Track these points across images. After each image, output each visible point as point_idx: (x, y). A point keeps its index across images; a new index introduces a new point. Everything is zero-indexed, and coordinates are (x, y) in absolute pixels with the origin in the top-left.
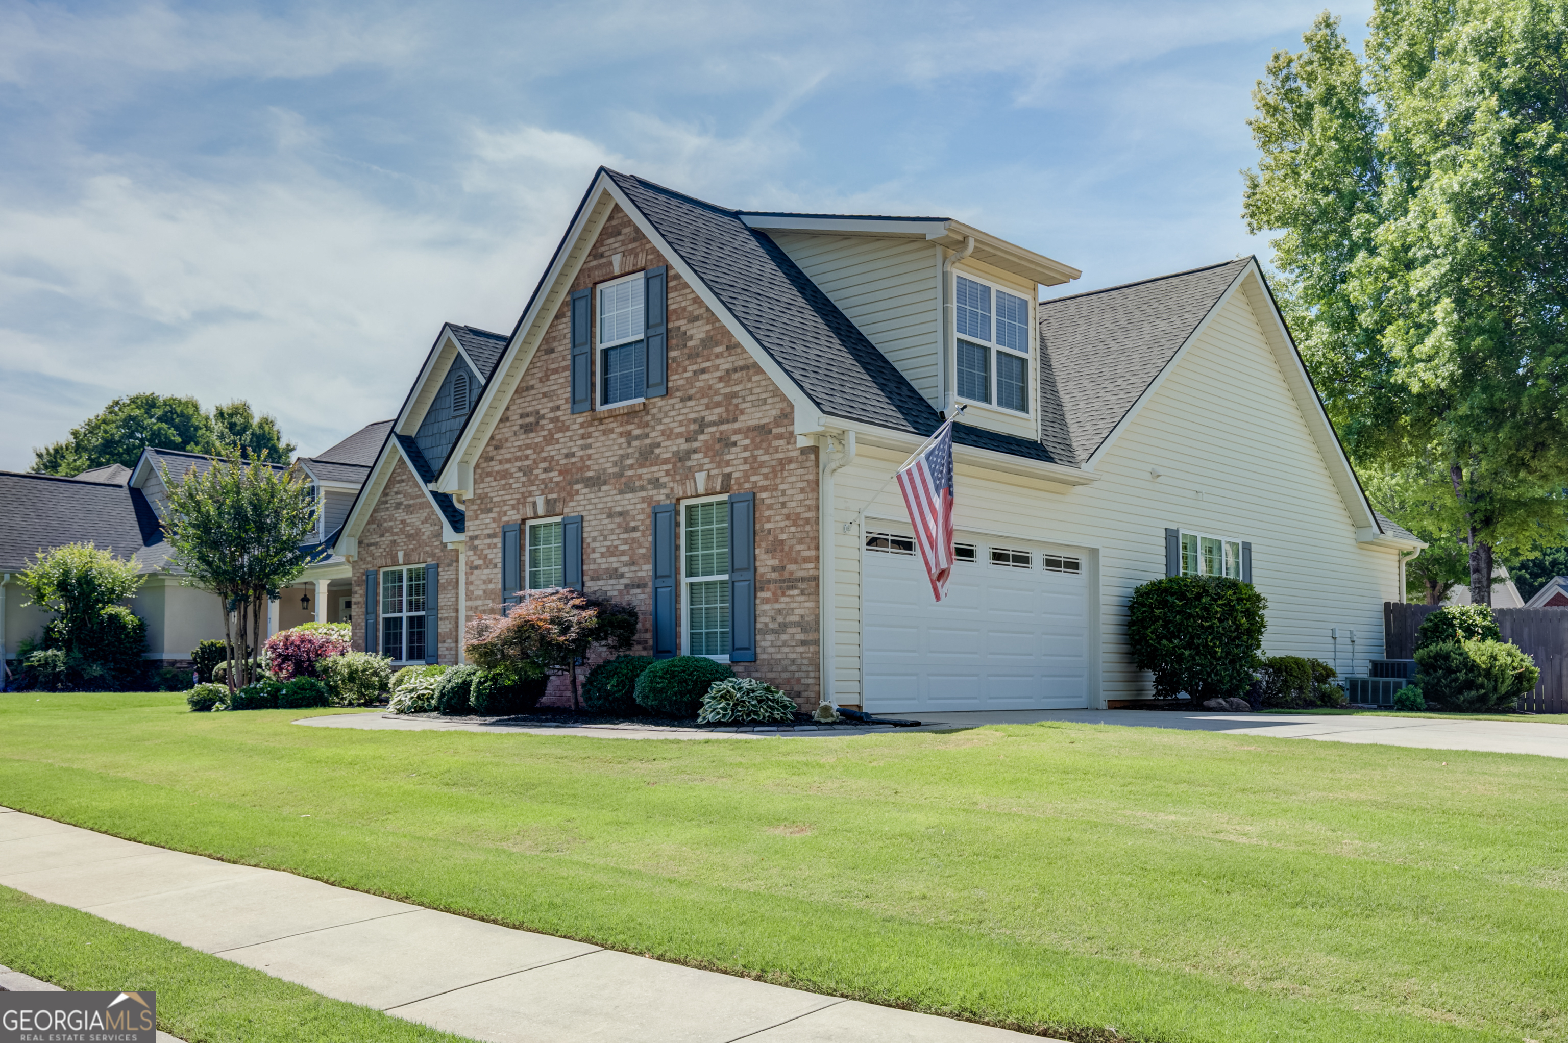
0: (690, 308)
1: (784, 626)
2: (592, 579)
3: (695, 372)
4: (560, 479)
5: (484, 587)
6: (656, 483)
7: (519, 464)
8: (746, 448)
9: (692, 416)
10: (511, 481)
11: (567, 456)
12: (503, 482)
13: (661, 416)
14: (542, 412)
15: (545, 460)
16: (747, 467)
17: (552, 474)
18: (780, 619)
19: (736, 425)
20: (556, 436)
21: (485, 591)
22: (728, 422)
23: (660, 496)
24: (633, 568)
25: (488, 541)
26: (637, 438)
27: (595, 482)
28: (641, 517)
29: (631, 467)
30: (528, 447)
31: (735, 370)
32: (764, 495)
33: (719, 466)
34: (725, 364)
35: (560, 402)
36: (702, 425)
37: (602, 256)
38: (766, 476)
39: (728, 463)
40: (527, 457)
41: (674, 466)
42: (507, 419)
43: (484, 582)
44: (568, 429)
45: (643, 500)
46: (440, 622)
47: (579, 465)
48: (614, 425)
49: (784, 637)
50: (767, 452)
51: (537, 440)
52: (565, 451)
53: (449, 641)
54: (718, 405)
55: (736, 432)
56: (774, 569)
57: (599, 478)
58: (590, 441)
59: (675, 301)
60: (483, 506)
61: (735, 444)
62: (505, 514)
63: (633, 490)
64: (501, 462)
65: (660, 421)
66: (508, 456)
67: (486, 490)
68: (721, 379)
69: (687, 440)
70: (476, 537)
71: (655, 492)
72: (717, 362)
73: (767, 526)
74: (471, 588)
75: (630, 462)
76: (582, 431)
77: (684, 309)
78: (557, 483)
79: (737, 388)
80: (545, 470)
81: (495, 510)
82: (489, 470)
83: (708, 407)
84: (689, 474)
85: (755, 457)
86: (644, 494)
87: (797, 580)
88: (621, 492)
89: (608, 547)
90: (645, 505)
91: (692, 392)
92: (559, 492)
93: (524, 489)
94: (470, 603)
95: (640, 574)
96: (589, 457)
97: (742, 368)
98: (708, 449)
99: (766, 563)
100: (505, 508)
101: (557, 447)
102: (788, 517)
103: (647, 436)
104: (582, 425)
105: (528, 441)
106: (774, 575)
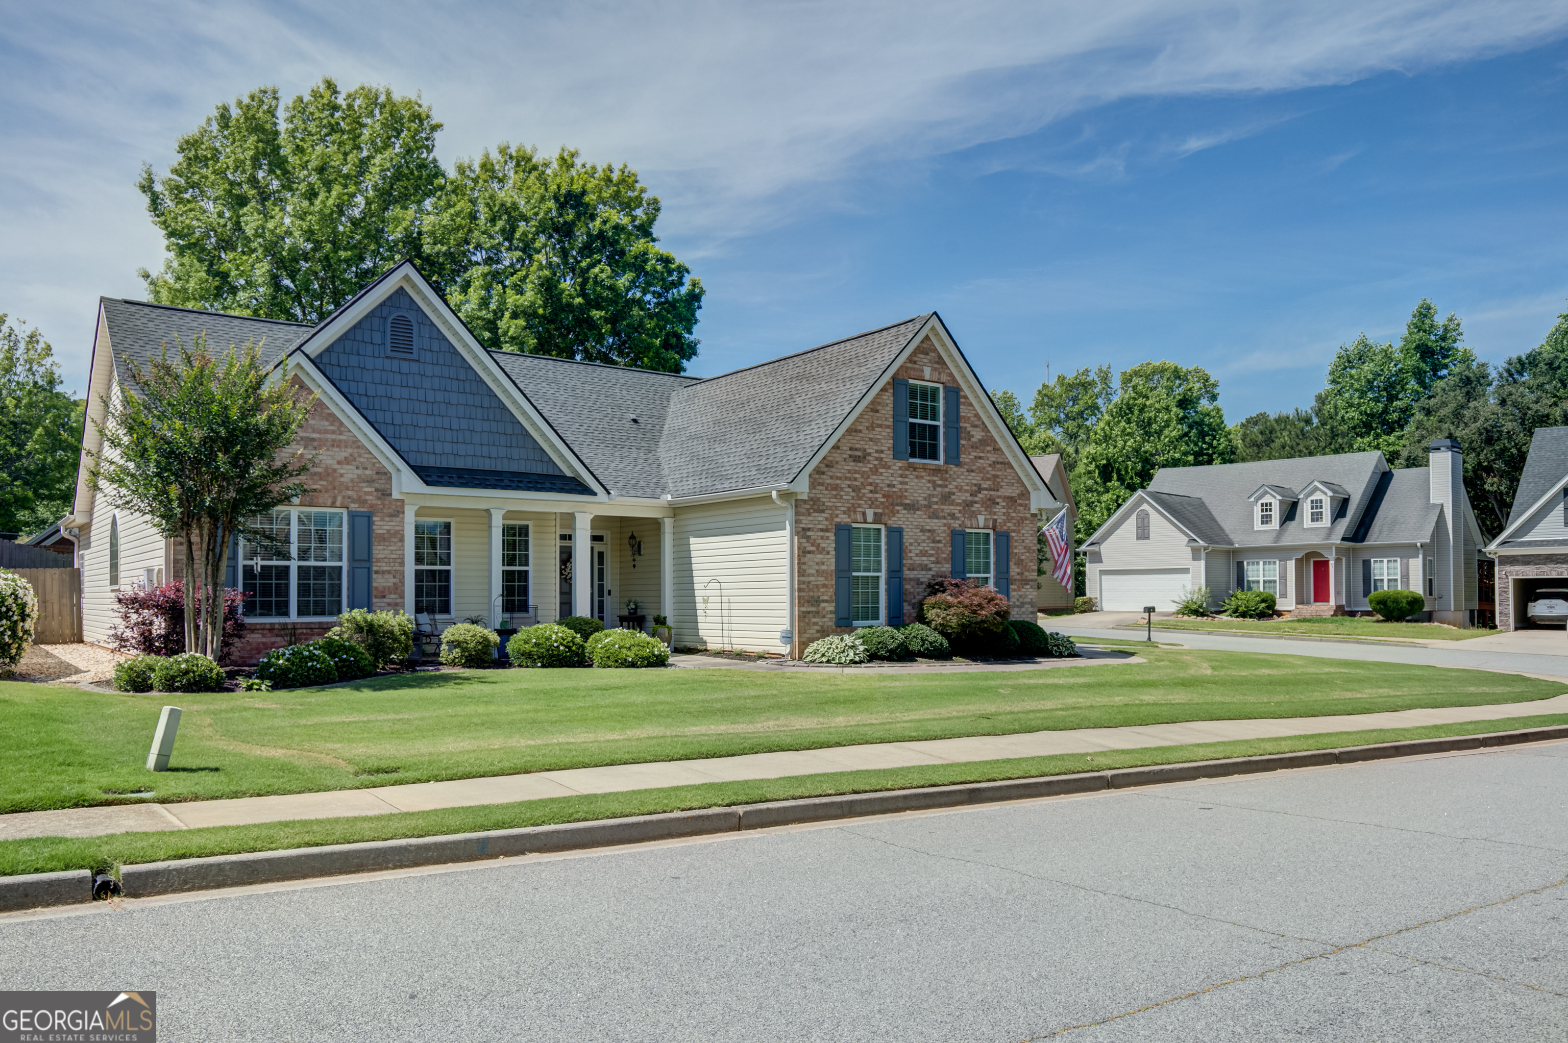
0: (972, 419)
1: (1023, 604)
2: (909, 569)
3: (976, 457)
4: (882, 500)
5: (817, 567)
6: (953, 516)
7: (848, 482)
8: (1004, 507)
9: (974, 482)
10: (842, 493)
11: (889, 486)
12: (835, 493)
13: (955, 476)
14: (869, 451)
15: (871, 484)
16: (1005, 518)
17: (877, 495)
18: (1021, 600)
19: (999, 493)
20: (880, 470)
21: (817, 571)
22: (994, 490)
23: (956, 525)
24: (938, 565)
25: (821, 534)
26: (940, 486)
27: (912, 508)
28: (943, 535)
29: (936, 503)
30: (856, 472)
31: (998, 463)
32: (1014, 534)
33: (990, 514)
34: (993, 458)
35: (883, 448)
36: (980, 489)
37: (915, 363)
38: (1015, 525)
39: (995, 514)
40: (856, 479)
41: (964, 508)
42: (838, 448)
43: (818, 564)
44: (889, 468)
45: (945, 525)
46: (374, 576)
47: (899, 494)
48: (923, 474)
49: (1023, 609)
50: (1014, 512)
51: (864, 469)
52: (888, 482)
53: (393, 596)
54: (988, 479)
55: (999, 497)
56: (1018, 574)
57: (914, 505)
58: (907, 480)
59: (964, 411)
60: (816, 507)
61: (998, 503)
62: (837, 516)
63: (938, 518)
64: (831, 478)
65: (954, 480)
66: (839, 475)
67: (818, 496)
68: (990, 465)
69: (971, 495)
70: (809, 529)
71: (952, 521)
72: (989, 455)
73: (1015, 551)
74: (804, 567)
75: (935, 500)
76: (900, 472)
77: (969, 418)
78: (882, 503)
79: (999, 473)
80: (871, 492)
81: (827, 511)
82: (821, 481)
83: (983, 479)
84: (974, 515)
85: (1009, 513)
86: (945, 521)
87: (1029, 580)
88: (930, 517)
89: (921, 551)
90: (945, 528)
91: (974, 468)
92: (883, 509)
93: (854, 502)
94: (802, 579)
95: (942, 569)
96: (906, 490)
97: (1002, 463)
98: (983, 503)
99: (1014, 570)
100: (838, 512)
101: (881, 478)
102: (1025, 548)
103: (946, 486)
104: (900, 468)
105: (857, 468)
106: (1018, 577)
